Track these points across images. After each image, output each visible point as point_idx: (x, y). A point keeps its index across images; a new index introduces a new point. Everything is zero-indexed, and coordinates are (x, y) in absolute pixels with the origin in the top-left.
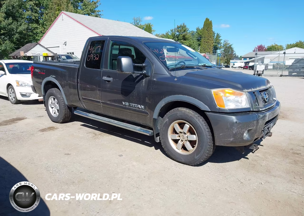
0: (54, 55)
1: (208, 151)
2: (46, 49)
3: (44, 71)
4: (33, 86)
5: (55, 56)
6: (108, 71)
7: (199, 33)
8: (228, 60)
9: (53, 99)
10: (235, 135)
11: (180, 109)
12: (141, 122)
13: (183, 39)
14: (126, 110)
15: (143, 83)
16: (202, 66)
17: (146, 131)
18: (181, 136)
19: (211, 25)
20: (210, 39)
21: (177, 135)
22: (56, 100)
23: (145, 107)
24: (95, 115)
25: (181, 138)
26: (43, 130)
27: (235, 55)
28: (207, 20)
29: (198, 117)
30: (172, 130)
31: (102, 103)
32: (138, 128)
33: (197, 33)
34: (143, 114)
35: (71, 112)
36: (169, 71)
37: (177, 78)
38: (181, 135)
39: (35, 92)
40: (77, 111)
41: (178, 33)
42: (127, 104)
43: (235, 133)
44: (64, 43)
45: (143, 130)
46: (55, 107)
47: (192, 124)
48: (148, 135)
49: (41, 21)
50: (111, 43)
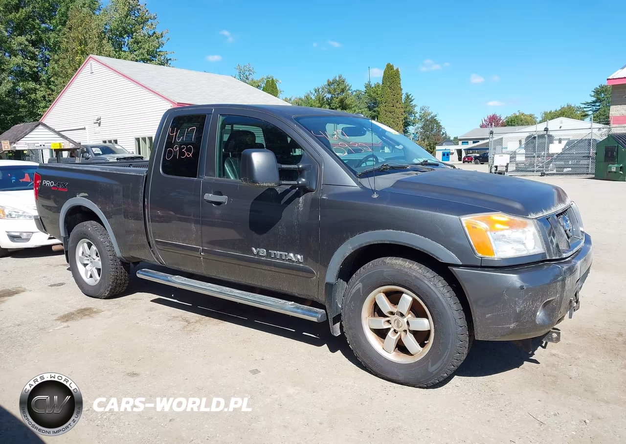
0: (76, 147)
1: (458, 354)
2: (58, 133)
3: (64, 185)
4: (39, 217)
5: (79, 149)
6: (217, 180)
7: (372, 94)
8: (432, 145)
9: (86, 245)
10: (518, 317)
11: (389, 260)
12: (296, 292)
13: (340, 107)
14: (260, 266)
15: (300, 205)
16: (421, 164)
17: (310, 311)
18: (392, 322)
19: (398, 77)
20: (398, 105)
21: (384, 320)
22: (94, 248)
23: (305, 259)
24: (186, 279)
25: (393, 326)
26: (67, 318)
27: (444, 135)
28: (389, 67)
29: (433, 279)
30: (370, 308)
31: (203, 251)
32: (290, 304)
33: (367, 94)
34: (301, 274)
35: (129, 273)
36: (357, 177)
37: (378, 192)
38: (392, 318)
39: (44, 230)
40: (144, 271)
41: (329, 96)
42: (263, 252)
43: (521, 311)
44: (95, 121)
45: (302, 309)
46: (91, 262)
47: (420, 295)
48: (315, 319)
49: (43, 76)
50: (221, 119)
